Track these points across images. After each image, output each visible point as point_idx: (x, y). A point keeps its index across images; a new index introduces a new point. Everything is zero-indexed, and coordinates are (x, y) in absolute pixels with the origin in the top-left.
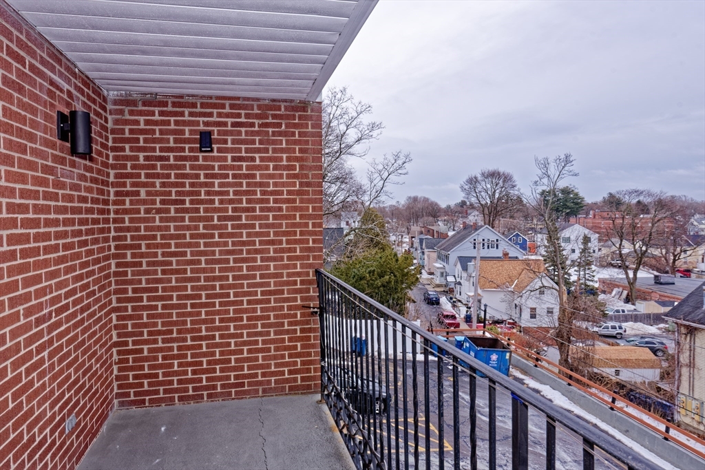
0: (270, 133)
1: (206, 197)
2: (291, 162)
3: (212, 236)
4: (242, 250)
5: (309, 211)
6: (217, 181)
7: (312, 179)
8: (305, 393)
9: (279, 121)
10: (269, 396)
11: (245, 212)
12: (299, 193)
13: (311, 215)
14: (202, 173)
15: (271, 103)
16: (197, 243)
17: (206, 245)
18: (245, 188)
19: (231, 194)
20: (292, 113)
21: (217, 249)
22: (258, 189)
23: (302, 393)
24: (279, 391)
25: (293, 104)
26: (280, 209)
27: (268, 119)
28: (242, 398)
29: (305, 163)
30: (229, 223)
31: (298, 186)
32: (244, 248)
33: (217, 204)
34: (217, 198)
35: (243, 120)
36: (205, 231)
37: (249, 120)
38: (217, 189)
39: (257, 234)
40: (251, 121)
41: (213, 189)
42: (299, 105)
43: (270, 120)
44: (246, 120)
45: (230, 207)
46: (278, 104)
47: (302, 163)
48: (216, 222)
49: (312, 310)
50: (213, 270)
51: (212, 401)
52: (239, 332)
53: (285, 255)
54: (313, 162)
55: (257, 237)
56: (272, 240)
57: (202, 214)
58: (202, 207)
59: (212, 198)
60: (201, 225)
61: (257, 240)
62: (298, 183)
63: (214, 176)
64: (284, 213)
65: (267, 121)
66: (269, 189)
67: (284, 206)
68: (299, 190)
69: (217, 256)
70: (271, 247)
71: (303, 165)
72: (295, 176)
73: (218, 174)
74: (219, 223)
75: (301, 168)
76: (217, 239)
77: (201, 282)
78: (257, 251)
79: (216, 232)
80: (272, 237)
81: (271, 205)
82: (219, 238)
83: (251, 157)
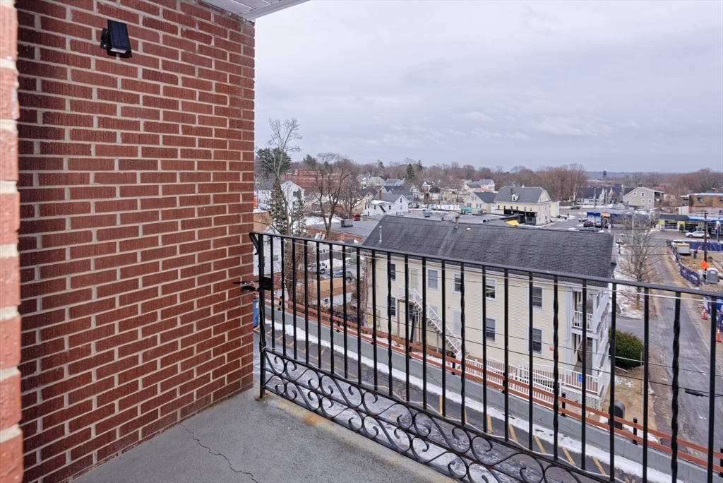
0: (197, 48)
1: (101, 129)
2: (221, 92)
3: (111, 192)
4: (157, 213)
5: (240, 159)
6: (119, 105)
7: (244, 118)
8: (232, 396)
9: (208, 34)
10: (189, 417)
11: (162, 157)
12: (230, 134)
13: (242, 163)
14: (95, 88)
15: (198, 6)
16: (83, 204)
17: (99, 207)
18: (161, 121)
19: (142, 127)
20: (223, 27)
21: (118, 213)
22: (180, 124)
23: (229, 397)
24: (204, 404)
25: (224, 16)
26: (207, 154)
27: (194, 27)
28: (153, 435)
29: (237, 97)
30: (138, 172)
31: (228, 125)
32: (160, 210)
33: (119, 142)
34: (119, 132)
35: (160, 18)
36: (98, 185)
37: (169, 22)
38: (119, 117)
39: (179, 189)
40: (172, 23)
41: (113, 117)
42: (231, 19)
43: (196, 29)
44: (165, 21)
45: (140, 147)
46: (207, 9)
47: (233, 96)
48: (116, 170)
49: (241, 285)
50: (111, 248)
51: (107, 460)
52: (150, 337)
53: (213, 217)
54: (245, 96)
55: (177, 194)
56: (197, 196)
57: (93, 156)
58: (93, 144)
59: (112, 131)
60: (92, 174)
61: (178, 197)
62: (228, 122)
63: (116, 96)
64: (212, 160)
65: (193, 29)
66: (194, 126)
67: (212, 150)
68: (229, 131)
69: (119, 225)
70: (196, 207)
71: (235, 99)
72: (225, 112)
73: (122, 93)
74: (122, 172)
75: (233, 101)
76: (118, 197)
77: (89, 269)
78: (177, 214)
79: (117, 186)
80: (197, 193)
81: (197, 148)
82: (122, 195)
83: (172, 75)
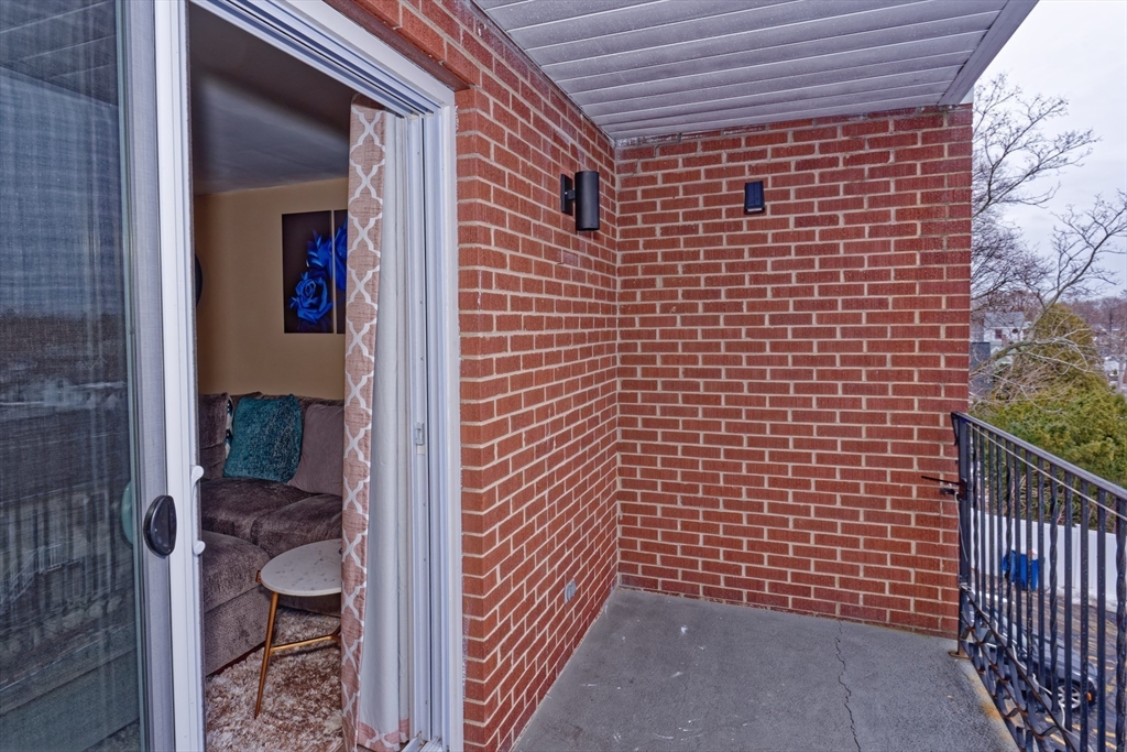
0: (866, 173)
1: (753, 286)
2: (905, 219)
3: (761, 347)
4: (811, 372)
5: (940, 307)
6: (770, 260)
7: (948, 247)
8: (922, 632)
9: (884, 150)
10: (853, 621)
11: (818, 309)
12: (919, 274)
13: (945, 313)
14: (746, 248)
15: (869, 120)
16: (736, 357)
17: (750, 361)
18: (817, 269)
19: (794, 279)
20: (910, 132)
21: (768, 368)
22: (842, 271)
23: (917, 631)
24: (872, 614)
25: (911, 116)
26: (882, 303)
27: (862, 147)
28: (805, 613)
29: (935, 220)
30: (790, 327)
31: (918, 262)
32: (814, 369)
33: (769, 297)
34: (769, 287)
35: (817, 155)
36: (749, 340)
37: (827, 155)
38: (769, 271)
39: (838, 346)
40: (831, 155)
41: (763, 273)
42: (924, 115)
43: (867, 150)
44: (823, 156)
45: (791, 300)
46: (882, 119)
47: (927, 221)
48: (767, 325)
49: (942, 485)
50: (761, 402)
51: (755, 606)
52: (802, 504)
53: (890, 384)
54: (951, 217)
55: (837, 351)
56: (865, 356)
57: (745, 312)
58: (745, 301)
59: (763, 286)
60: (744, 329)
61: (838, 355)
62: (918, 257)
63: (767, 252)
64: (890, 310)
65: (861, 152)
66: (861, 270)
67: (890, 298)
68: (920, 269)
69: (768, 380)
70: (864, 369)
71: (930, 223)
72: (914, 244)
73: (772, 247)
74: (772, 327)
75: (926, 229)
76: (768, 352)
77: (741, 418)
78: (837, 375)
79: (767, 342)
80: (865, 351)
81: (866, 296)
82: (772, 350)
83: (830, 216)
